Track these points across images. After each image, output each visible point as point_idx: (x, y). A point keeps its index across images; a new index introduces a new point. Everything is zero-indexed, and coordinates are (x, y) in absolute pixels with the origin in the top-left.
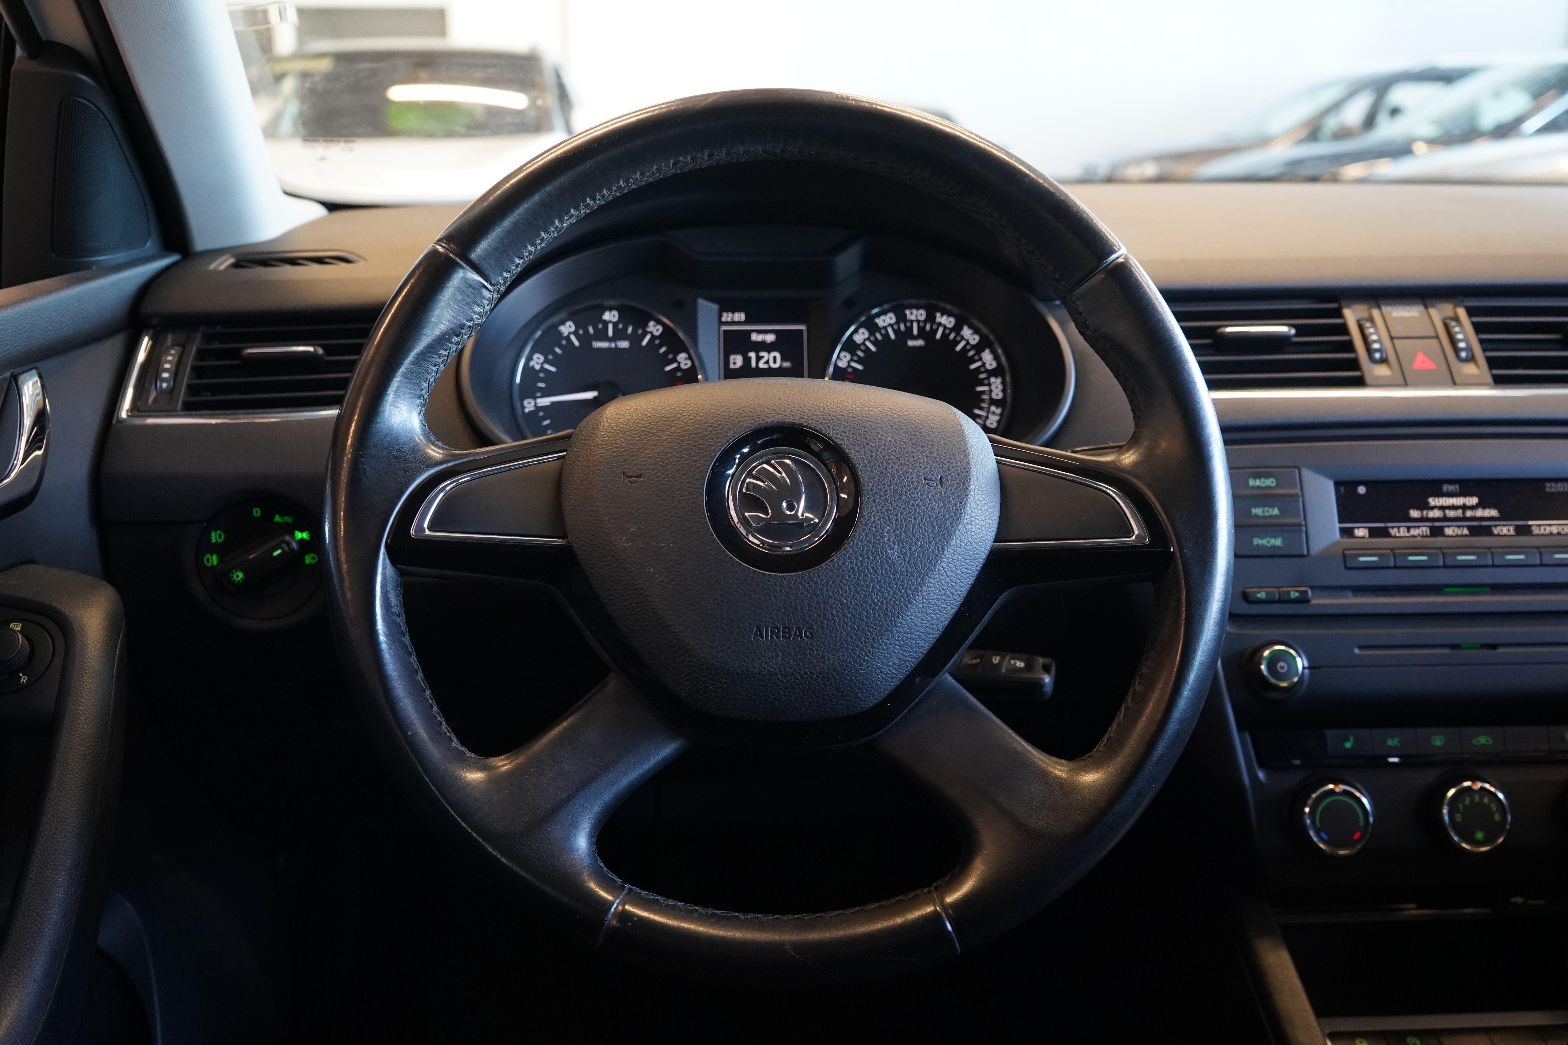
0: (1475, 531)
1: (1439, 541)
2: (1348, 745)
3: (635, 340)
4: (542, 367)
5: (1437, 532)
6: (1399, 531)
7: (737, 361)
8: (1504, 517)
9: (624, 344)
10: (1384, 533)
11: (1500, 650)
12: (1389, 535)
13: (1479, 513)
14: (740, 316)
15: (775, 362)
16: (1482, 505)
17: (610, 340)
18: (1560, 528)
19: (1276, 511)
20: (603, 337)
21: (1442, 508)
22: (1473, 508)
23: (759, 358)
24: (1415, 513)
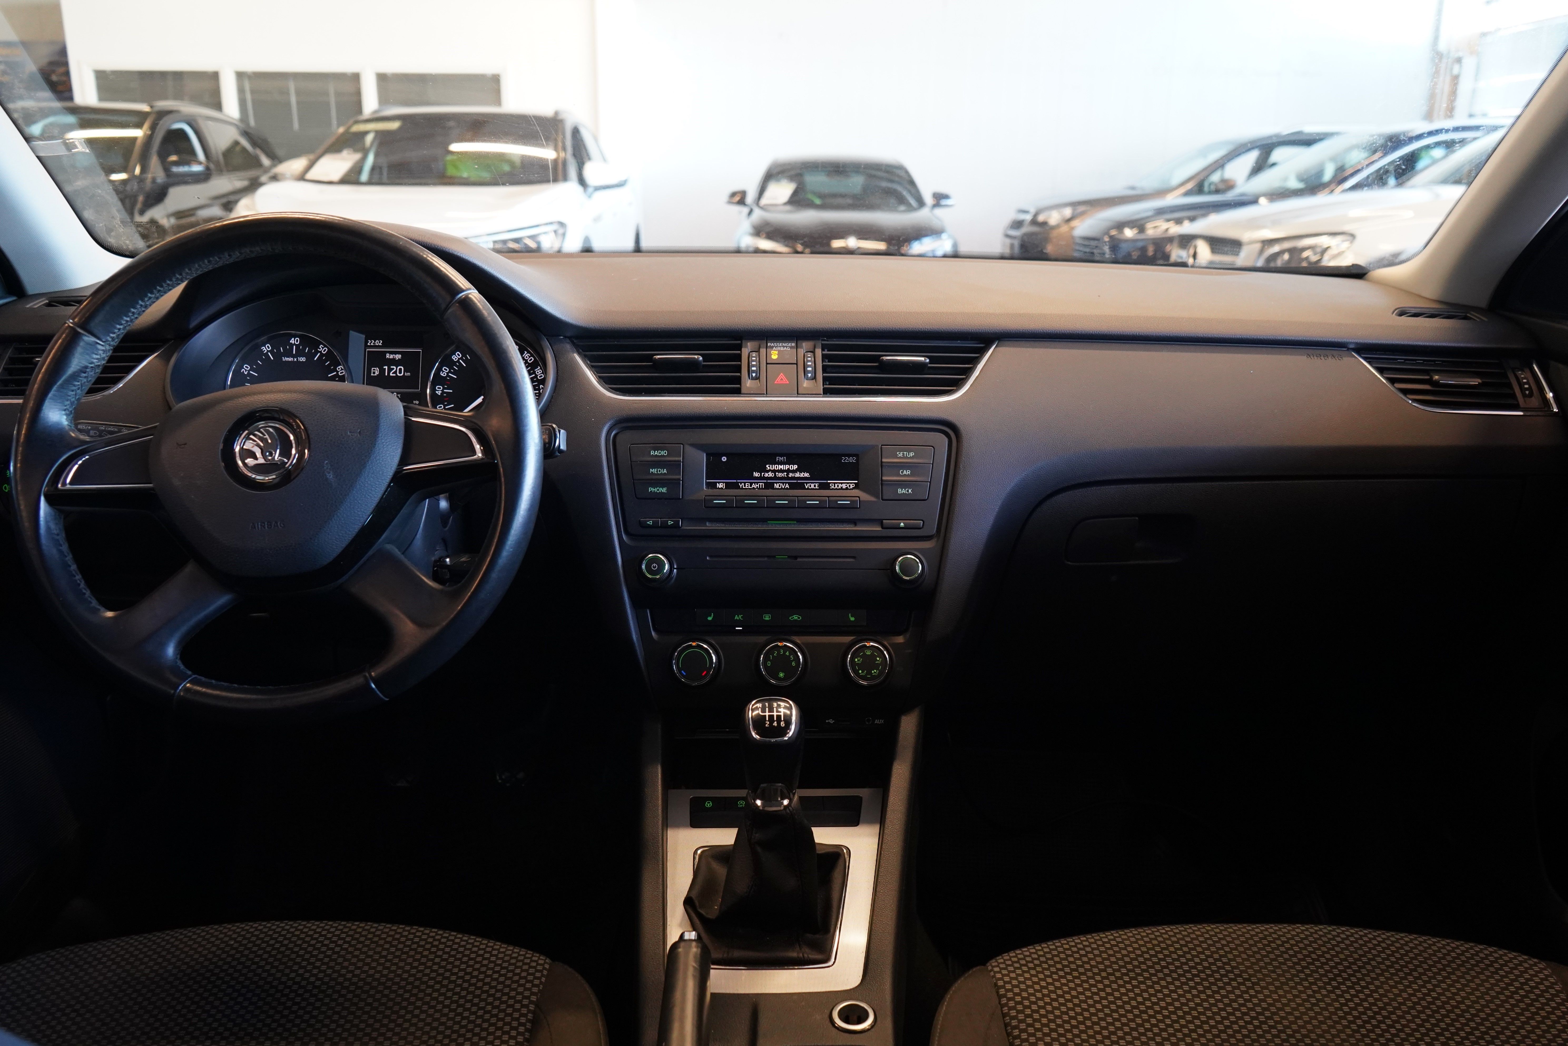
0: (793, 486)
1: (769, 492)
2: (710, 618)
3: (310, 356)
4: (249, 373)
5: (769, 486)
6: (745, 485)
7: (376, 371)
8: (812, 478)
9: (303, 359)
10: (736, 486)
11: (799, 560)
12: (738, 487)
13: (797, 475)
14: (379, 343)
15: (400, 373)
16: (799, 470)
17: (293, 356)
18: (848, 485)
19: (665, 471)
20: (290, 355)
21: (774, 471)
22: (794, 471)
23: (390, 370)
24: (756, 474)
